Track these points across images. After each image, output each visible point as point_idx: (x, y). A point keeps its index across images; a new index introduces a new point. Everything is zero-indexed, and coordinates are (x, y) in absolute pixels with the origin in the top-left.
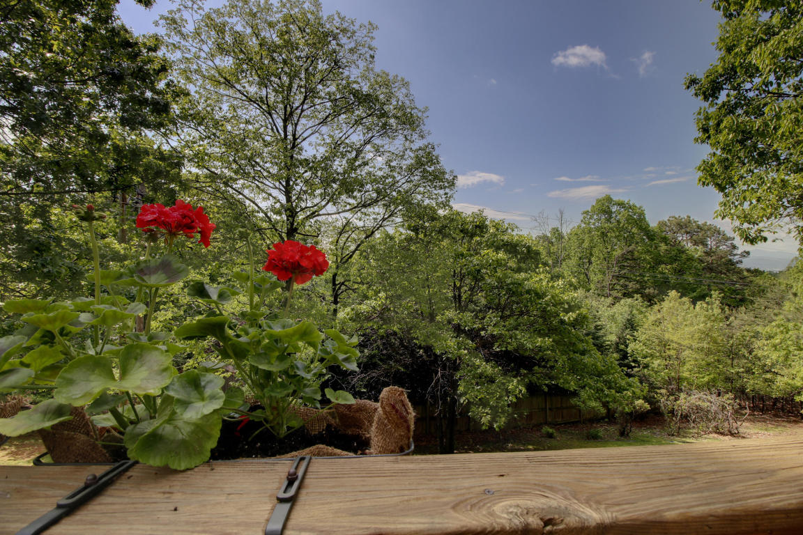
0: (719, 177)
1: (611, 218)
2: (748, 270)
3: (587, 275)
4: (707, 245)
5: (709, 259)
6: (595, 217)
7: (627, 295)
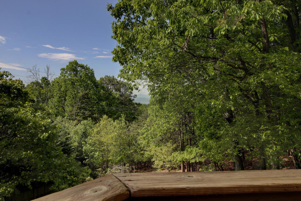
0: (121, 58)
1: (77, 74)
2: (136, 104)
3: (63, 108)
4: (121, 91)
5: (122, 98)
6: (68, 73)
7: (85, 118)
